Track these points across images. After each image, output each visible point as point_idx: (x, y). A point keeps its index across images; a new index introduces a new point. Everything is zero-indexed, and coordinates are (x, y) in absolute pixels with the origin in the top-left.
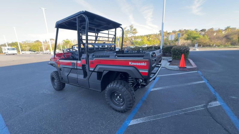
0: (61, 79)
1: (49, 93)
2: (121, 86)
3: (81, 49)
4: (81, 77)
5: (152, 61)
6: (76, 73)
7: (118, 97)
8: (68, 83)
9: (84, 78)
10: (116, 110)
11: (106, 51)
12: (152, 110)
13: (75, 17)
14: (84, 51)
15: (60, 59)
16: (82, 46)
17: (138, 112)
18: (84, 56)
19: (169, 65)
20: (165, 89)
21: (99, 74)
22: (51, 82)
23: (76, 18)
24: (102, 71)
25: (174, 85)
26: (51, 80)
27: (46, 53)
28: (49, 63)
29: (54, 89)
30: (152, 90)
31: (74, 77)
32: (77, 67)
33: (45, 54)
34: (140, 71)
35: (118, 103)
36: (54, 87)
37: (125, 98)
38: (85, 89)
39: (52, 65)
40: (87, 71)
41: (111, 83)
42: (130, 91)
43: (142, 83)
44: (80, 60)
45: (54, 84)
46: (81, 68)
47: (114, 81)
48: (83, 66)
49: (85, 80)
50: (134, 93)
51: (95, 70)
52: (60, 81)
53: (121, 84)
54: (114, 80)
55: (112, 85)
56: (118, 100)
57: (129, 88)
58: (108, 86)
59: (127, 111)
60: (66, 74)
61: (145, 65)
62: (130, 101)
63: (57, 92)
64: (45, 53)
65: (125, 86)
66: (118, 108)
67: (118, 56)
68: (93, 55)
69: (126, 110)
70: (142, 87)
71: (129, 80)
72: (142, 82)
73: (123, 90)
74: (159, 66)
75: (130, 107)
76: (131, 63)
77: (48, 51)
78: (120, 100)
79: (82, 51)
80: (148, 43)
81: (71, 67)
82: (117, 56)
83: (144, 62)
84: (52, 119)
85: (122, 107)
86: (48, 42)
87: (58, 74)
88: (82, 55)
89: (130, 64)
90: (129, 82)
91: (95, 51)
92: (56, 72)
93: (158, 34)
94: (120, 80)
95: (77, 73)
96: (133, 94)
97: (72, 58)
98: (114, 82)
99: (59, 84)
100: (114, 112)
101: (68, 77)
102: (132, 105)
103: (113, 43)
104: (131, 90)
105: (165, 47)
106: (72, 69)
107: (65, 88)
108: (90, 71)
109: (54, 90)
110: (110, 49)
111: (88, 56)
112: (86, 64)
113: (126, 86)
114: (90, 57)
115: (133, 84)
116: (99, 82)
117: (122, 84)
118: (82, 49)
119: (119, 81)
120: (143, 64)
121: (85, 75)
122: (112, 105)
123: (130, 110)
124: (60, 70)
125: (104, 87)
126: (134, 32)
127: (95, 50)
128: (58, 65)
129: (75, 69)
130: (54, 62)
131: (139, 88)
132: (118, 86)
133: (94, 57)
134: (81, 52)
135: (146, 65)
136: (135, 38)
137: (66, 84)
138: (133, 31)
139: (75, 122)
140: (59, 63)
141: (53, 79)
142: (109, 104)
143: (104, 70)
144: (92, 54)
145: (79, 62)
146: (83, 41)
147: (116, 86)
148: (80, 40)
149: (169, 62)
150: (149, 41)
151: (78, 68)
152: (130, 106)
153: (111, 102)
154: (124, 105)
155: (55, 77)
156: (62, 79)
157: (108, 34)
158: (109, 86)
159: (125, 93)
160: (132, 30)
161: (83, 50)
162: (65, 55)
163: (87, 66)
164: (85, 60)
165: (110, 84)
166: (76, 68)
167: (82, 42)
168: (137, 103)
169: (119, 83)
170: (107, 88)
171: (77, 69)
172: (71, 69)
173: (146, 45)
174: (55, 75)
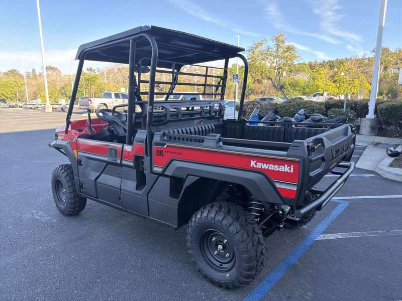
0: (77, 186)
1: (47, 219)
2: (229, 217)
3: (134, 115)
4: (130, 185)
5: (311, 161)
6: (119, 176)
7: (220, 247)
8: (96, 198)
9: (136, 190)
10: (213, 282)
11: (196, 122)
12: (309, 294)
13: (128, 39)
14: (141, 120)
15: (80, 137)
16: (138, 109)
17: (270, 293)
18: (142, 134)
19: (391, 165)
20: (360, 238)
21: (176, 182)
22: (53, 192)
23: (129, 41)
24: (182, 175)
25: (391, 229)
26: (52, 186)
27: (33, 107)
28: (52, 144)
29: (59, 212)
30: (321, 237)
31: (113, 185)
32: (121, 161)
33: (31, 108)
34: (278, 185)
35: (218, 264)
36: (58, 206)
37: (236, 250)
38: (137, 217)
39: (58, 148)
40: (147, 172)
41: (204, 209)
42: (250, 233)
43: (289, 217)
44: (130, 143)
45: (58, 199)
46: (132, 164)
47: (210, 205)
48: (138, 160)
49: (138, 195)
50: (262, 241)
51: (166, 173)
52: (74, 190)
53: (229, 212)
54: (213, 200)
55: (205, 214)
56: (219, 254)
57: (250, 227)
58: (196, 216)
59: (239, 287)
60: (93, 175)
61: (289, 171)
62: (249, 260)
63: (65, 219)
64: (31, 106)
65: (237, 219)
66: (218, 276)
67: (225, 143)
68: (164, 135)
69: (237, 284)
70: (288, 225)
71: (251, 205)
72: (289, 213)
73: (232, 229)
74: (341, 170)
75: (248, 277)
76: (256, 164)
77: (39, 101)
78: (224, 257)
79: (137, 121)
80: (332, 87)
81: (106, 159)
82: (221, 143)
83: (289, 163)
84: (57, 284)
85: (228, 275)
86: (40, 75)
87: (72, 172)
88: (136, 132)
89: (252, 166)
90: (250, 210)
91: (169, 121)
92: (68, 168)
93: (369, 59)
94: (228, 201)
95: (120, 174)
96: (259, 242)
97: (108, 134)
98: (212, 207)
99: (71, 198)
100: (207, 285)
101: (95, 184)
102: (253, 272)
103: (219, 97)
104: (253, 231)
105: (383, 106)
106: (108, 163)
107: (84, 210)
108: (152, 172)
109: (57, 212)
110: (208, 115)
111: (151, 136)
112: (145, 156)
113: (240, 221)
114: (157, 138)
115: (262, 215)
116: (174, 203)
117: (232, 214)
118: (139, 115)
119: (224, 204)
120: (285, 169)
121: (141, 181)
122: (203, 266)
123: (248, 283)
124: (79, 163)
125: (184, 217)
126: (286, 54)
127: (168, 118)
128: (75, 152)
129: (116, 164)
130: (64, 143)
131: (279, 228)
132: (221, 219)
133: (165, 138)
134: (136, 123)
135: (292, 171)
136: (291, 71)
137: (88, 200)
138: (284, 52)
139: (109, 296)
140: (76, 146)
141: (57, 184)
142: (195, 264)
143: (188, 175)
144: (161, 133)
145: (128, 148)
146: (142, 96)
147: (216, 218)
148: (134, 94)
149: (392, 155)
150: (335, 82)
151: (124, 162)
152: (249, 273)
153: (201, 258)
154: (234, 270)
155: (64, 180)
156: (81, 186)
157: (206, 76)
158: (199, 216)
159: (237, 237)
160: (281, 50)
161: (140, 117)
162: (92, 125)
163: (146, 161)
164: (143, 144)
165: (202, 209)
166: (119, 161)
167: (140, 99)
168: (272, 270)
169: (223, 210)
170: (194, 219)
171: (121, 165)
172: (106, 164)
173: (325, 94)
174: (64, 175)
